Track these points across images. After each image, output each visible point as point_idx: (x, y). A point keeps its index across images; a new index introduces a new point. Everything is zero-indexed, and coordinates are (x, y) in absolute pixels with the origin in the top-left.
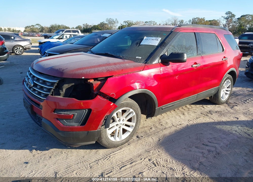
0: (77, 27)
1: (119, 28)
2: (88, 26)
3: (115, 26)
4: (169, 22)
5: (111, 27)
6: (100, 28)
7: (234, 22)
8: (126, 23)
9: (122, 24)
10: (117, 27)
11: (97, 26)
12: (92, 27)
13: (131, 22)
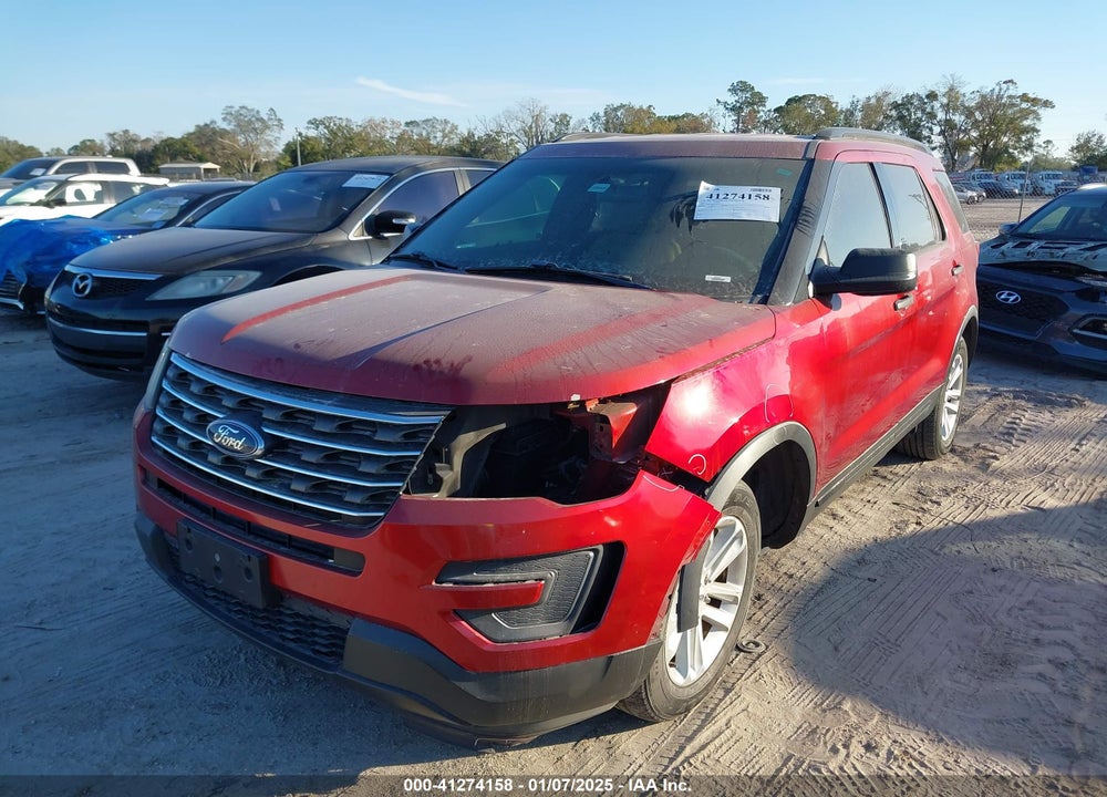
0: (75, 148)
1: (291, 150)
2: (135, 141)
3: (269, 144)
4: (512, 124)
5: (254, 148)
6: (198, 151)
7: (765, 121)
8: (321, 127)
9: (300, 134)
10: (280, 148)
11: (183, 142)
12: (156, 148)
13: (344, 124)
